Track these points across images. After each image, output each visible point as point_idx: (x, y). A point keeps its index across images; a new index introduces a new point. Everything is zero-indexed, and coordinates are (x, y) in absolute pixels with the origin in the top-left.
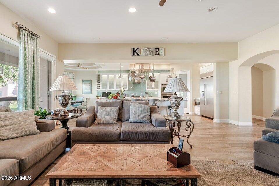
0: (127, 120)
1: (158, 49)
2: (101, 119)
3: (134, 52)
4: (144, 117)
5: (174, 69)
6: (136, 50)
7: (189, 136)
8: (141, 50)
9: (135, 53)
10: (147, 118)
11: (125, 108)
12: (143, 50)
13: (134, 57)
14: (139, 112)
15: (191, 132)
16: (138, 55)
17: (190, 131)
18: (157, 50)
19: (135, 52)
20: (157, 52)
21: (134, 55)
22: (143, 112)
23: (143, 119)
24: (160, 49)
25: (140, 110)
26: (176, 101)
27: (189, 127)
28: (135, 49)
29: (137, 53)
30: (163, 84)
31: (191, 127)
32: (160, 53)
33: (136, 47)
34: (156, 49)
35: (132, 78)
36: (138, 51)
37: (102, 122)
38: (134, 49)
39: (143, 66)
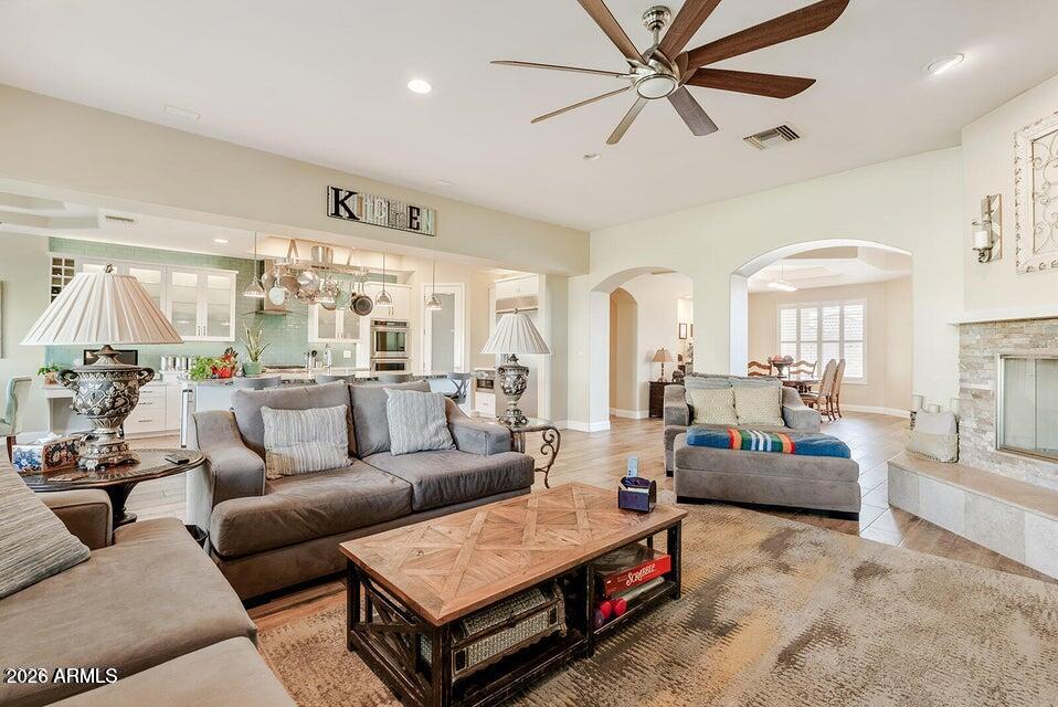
0: (385, 449)
1: (418, 210)
2: (292, 460)
3: (337, 202)
4: (436, 434)
5: (413, 272)
6: (346, 198)
7: (549, 467)
8: (364, 203)
9: (341, 208)
10: (445, 435)
11: (367, 408)
12: (369, 204)
13: (336, 220)
14: (422, 418)
15: (555, 454)
16: (352, 216)
17: (550, 454)
18: (415, 215)
19: (340, 204)
20: (416, 219)
21: (337, 213)
22: (430, 418)
23: (437, 439)
24: (423, 212)
25: (422, 410)
26: (519, 377)
27: (549, 443)
28: (342, 195)
29: (347, 209)
30: (376, 323)
31: (554, 444)
32: (423, 227)
33: (345, 186)
34: (411, 208)
35: (287, 294)
36: (352, 203)
37: (300, 468)
38: (337, 191)
39: (330, 252)
